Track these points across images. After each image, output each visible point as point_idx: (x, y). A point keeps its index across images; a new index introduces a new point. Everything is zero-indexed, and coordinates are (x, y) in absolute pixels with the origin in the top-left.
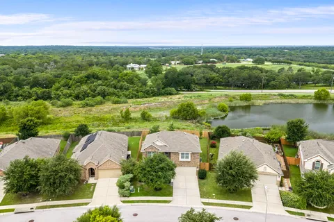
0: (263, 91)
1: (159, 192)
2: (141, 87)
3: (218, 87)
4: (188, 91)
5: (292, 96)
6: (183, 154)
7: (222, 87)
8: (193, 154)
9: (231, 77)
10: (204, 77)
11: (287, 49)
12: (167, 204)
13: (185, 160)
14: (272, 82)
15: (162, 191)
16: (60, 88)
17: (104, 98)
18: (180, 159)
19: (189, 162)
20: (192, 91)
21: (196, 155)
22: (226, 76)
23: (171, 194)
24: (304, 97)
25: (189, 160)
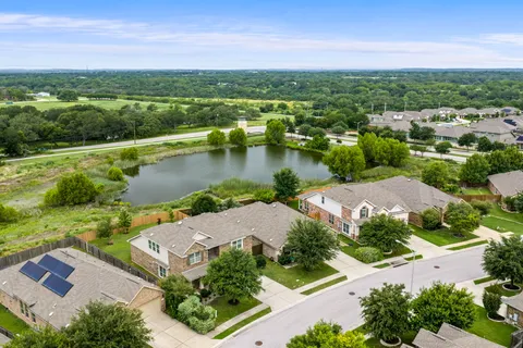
0: (137, 141)
3: (59, 144)
4: (12, 157)
5: (181, 144)
7: (67, 144)
9: (81, 125)
10: (33, 130)
11: (83, 74)
15: (241, 302)
20: (19, 155)
21: (248, 240)
22: (71, 124)
24: (195, 144)
25: (242, 248)
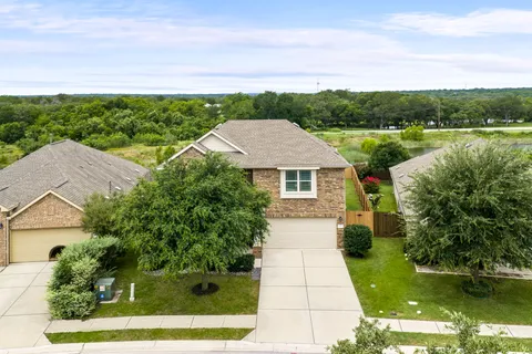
1: (206, 300)
2: (207, 120)
6: (291, 175)
8: (323, 171)
9: (378, 105)
10: (327, 107)
12: (231, 344)
13: (299, 194)
14: (455, 115)
15: (217, 295)
16: (48, 122)
17: (131, 137)
18: (285, 194)
19: (311, 202)
21: (332, 177)
22: (367, 105)
23: (250, 305)
25: (313, 194)
